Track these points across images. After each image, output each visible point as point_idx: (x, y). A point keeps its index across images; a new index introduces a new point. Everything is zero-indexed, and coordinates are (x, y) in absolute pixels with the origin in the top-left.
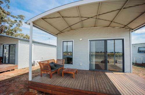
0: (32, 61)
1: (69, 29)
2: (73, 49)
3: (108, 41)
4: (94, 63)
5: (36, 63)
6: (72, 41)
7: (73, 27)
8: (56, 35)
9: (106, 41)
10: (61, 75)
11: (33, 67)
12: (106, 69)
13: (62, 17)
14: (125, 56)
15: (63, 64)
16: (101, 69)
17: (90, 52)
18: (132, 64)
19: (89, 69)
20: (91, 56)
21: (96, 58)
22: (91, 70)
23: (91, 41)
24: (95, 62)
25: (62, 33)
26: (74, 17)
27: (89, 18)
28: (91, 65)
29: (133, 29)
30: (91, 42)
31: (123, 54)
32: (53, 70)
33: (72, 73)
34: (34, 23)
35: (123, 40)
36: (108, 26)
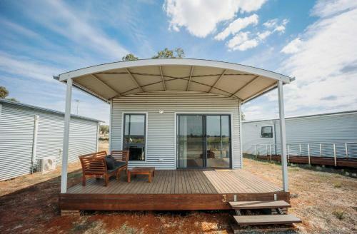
0: (34, 160)
1: (138, 90)
2: (147, 130)
3: (208, 117)
4: (186, 159)
5: (46, 165)
6: (145, 115)
7: (147, 88)
8: (109, 100)
9: (204, 117)
10: (125, 180)
11: (36, 175)
12: (205, 167)
13: (131, 73)
14: (232, 142)
15: (123, 159)
16: (197, 166)
17: (179, 136)
18: (242, 156)
19: (175, 168)
20: (180, 143)
21: (188, 148)
22: (180, 169)
23: (179, 115)
24: (188, 157)
25: (123, 96)
26: (151, 75)
27: (177, 78)
28: (179, 162)
29: (243, 101)
30: (181, 117)
31: (230, 139)
32: (111, 171)
33: (148, 173)
34: (74, 80)
35: (230, 116)
36: (208, 93)
